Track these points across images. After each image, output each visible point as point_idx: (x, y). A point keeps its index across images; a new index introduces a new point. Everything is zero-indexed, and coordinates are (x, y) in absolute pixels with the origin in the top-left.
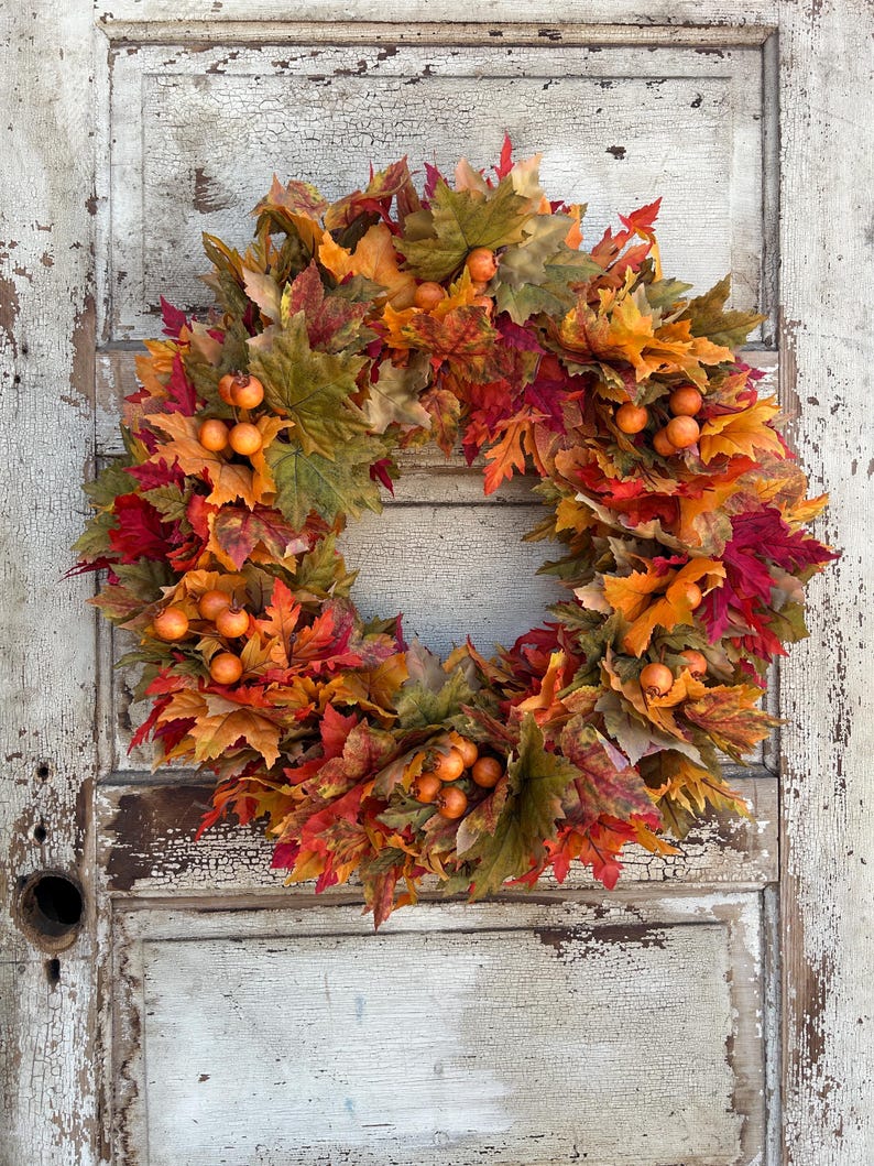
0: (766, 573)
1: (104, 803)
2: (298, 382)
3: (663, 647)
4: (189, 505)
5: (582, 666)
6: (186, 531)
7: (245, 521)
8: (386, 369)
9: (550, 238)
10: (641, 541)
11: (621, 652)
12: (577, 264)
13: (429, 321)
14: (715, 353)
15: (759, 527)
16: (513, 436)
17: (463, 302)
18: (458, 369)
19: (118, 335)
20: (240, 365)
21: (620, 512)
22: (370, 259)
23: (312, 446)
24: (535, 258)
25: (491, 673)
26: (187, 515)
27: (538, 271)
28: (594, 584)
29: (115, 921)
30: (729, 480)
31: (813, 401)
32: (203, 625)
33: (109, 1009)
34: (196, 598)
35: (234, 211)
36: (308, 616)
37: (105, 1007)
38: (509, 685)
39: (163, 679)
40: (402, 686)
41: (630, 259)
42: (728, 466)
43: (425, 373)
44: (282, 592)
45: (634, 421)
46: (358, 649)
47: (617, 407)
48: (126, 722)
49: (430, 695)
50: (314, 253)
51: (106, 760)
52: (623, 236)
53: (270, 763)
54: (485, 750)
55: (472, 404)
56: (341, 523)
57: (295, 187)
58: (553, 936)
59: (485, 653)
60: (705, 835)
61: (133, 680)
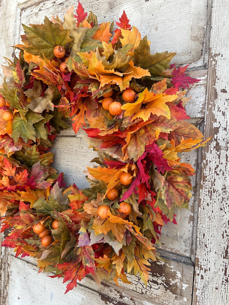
9: (81, 37)
12: (93, 45)
14: (144, 73)
16: (82, 112)
24: (78, 46)
33: (4, 270)
37: (3, 269)
44: (7, 163)
46: (40, 183)
49: (45, 202)
58: (105, 298)
60: (160, 281)
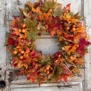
0: (83, 46)
1: (8, 72)
2: (30, 24)
3: (72, 54)
4: (17, 38)
5: (62, 56)
6: (17, 42)
7: (24, 40)
8: (40, 23)
9: (58, 7)
10: (69, 42)
11: (67, 55)
12: (61, 10)
13: (45, 17)
14: (77, 20)
15: (82, 40)
16: (54, 30)
17: (48, 15)
18: (48, 23)
19: (9, 19)
20: (23, 22)
21: (67, 39)
22: (38, 10)
23: (31, 32)
24: (57, 10)
25: (52, 57)
26: (17, 40)
27: (57, 11)
28: (64, 47)
29: (9, 86)
30: (79, 35)
31: (88, 26)
32: (19, 52)
34: (18, 49)
35: (22, 5)
36: (31, 51)
38: (54, 59)
39: (14, 59)
40: (42, 59)
41: (67, 10)
42: (79, 33)
43: (44, 23)
44: (28, 48)
45: (68, 28)
46: (37, 55)
47: (66, 27)
48: (10, 63)
49: (45, 60)
50: (31, 9)
51: (8, 67)
52: (66, 7)
53: (27, 68)
54: (51, 66)
55: (49, 27)
56: (35, 40)
57: (29, 2)
58: (59, 87)
59: (51, 55)
60: (76, 75)
61: (11, 58)
